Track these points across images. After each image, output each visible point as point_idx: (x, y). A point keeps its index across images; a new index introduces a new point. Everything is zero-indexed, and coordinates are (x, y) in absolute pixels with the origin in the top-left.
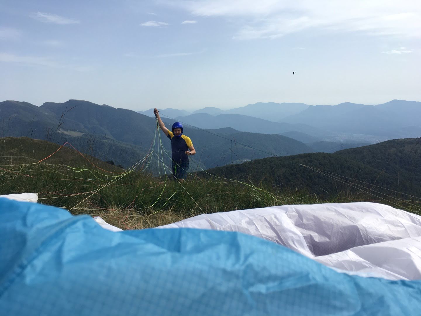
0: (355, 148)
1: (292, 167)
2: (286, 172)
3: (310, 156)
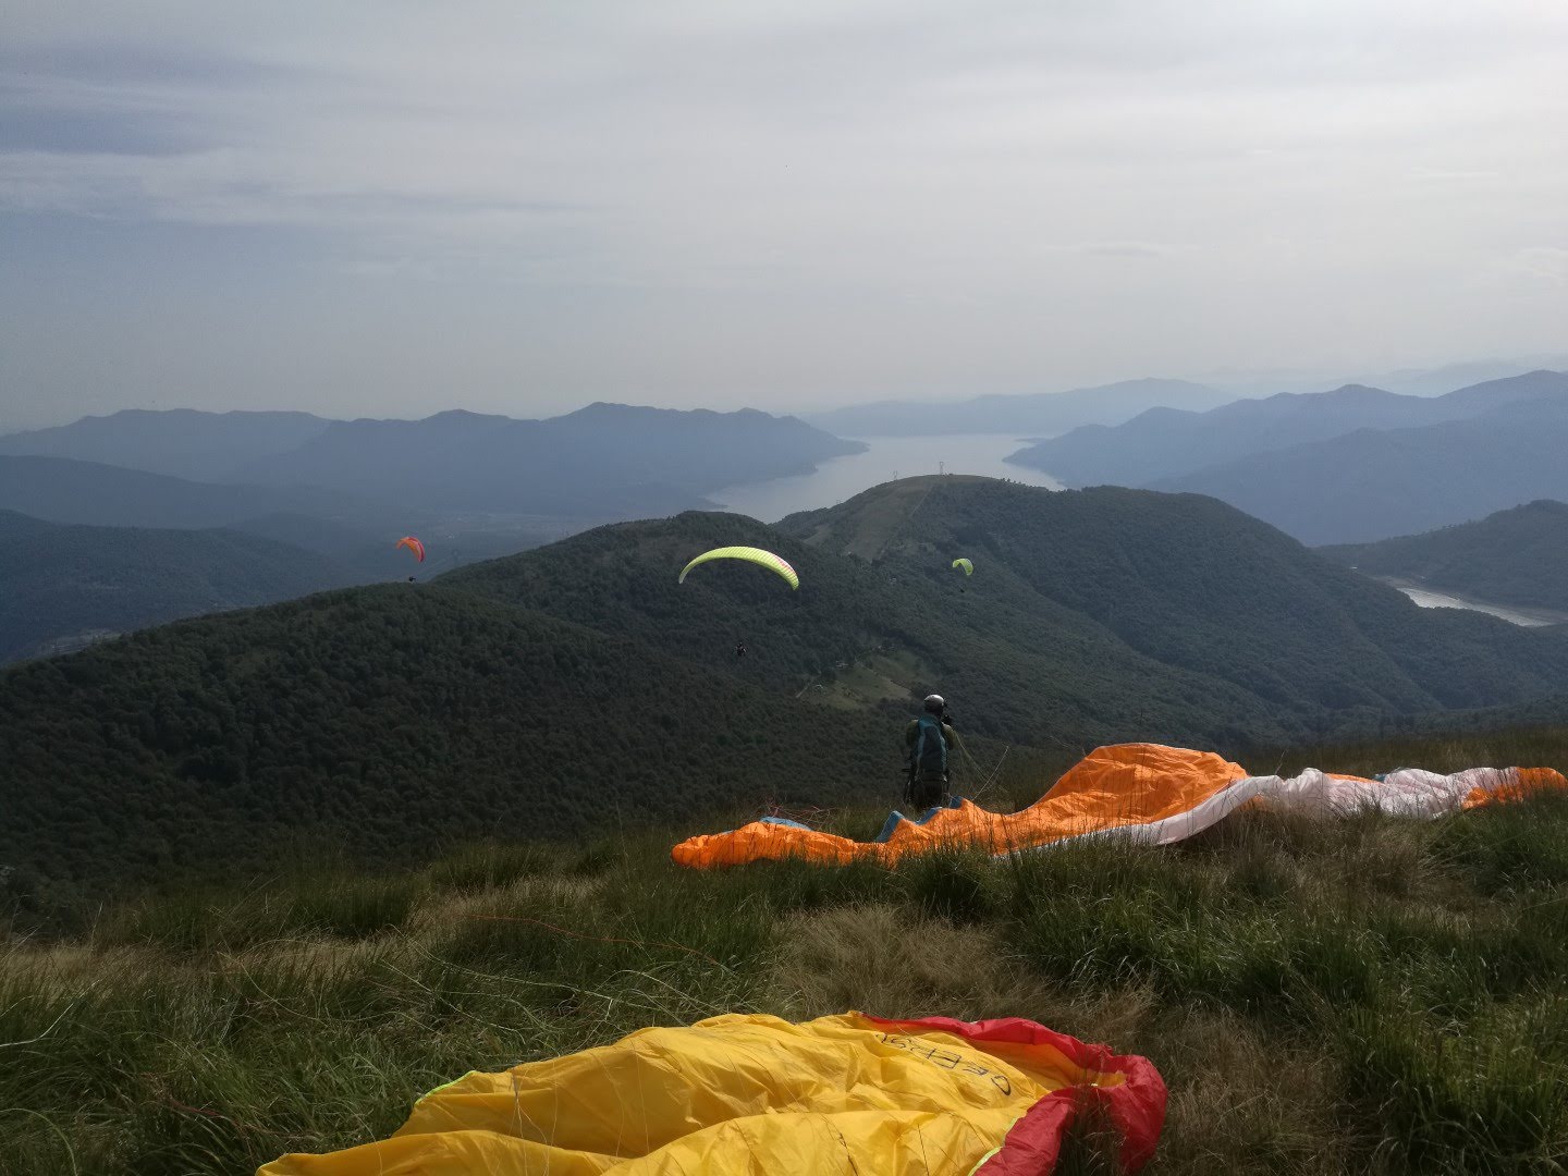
0: (498, 560)
1: (291, 644)
2: (267, 662)
3: (350, 596)
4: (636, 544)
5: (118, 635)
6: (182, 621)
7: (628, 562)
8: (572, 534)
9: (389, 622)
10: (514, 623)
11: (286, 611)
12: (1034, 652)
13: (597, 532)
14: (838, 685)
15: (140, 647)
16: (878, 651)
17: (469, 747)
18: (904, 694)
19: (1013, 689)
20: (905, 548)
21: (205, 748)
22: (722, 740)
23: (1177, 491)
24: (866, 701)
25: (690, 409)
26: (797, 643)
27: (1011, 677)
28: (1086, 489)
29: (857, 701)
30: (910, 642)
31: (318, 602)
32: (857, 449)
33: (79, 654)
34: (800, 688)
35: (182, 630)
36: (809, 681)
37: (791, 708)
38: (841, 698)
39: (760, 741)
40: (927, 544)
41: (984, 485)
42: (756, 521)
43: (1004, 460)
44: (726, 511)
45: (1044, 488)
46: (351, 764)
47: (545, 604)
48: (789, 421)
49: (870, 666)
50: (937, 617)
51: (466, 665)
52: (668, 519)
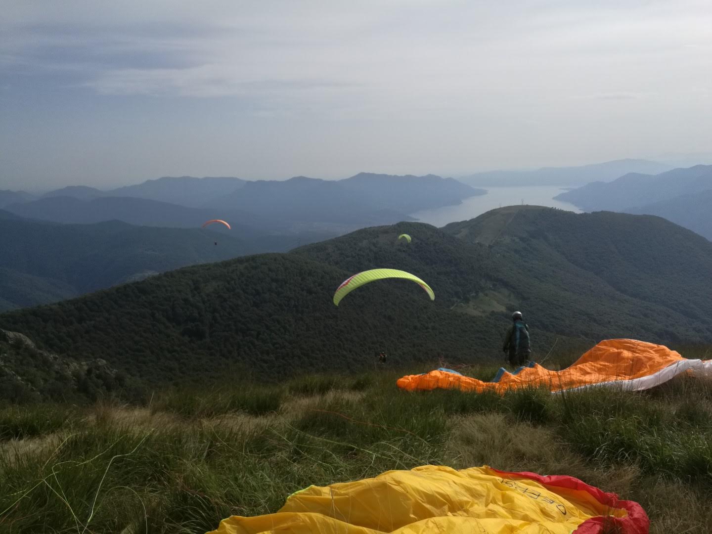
0: (317, 243)
1: (229, 279)
2: (218, 286)
3: (253, 258)
4: (378, 237)
5: (158, 274)
6: (183, 268)
7: (374, 245)
8: (349, 232)
9: (270, 270)
10: (323, 271)
11: (226, 264)
12: (566, 290)
13: (360, 232)
14: (471, 303)
15: (168, 279)
16: (490, 289)
17: (303, 326)
18: (503, 309)
19: (556, 309)
20: (505, 240)
21: (192, 323)
22: (415, 328)
23: (640, 213)
24: (484, 312)
25: (403, 175)
26: (451, 283)
27: (555, 302)
28: (593, 213)
29: (480, 311)
30: (506, 285)
31: (240, 261)
32: (481, 193)
33: (144, 281)
34: (453, 305)
35: (183, 272)
36: (457, 301)
37: (448, 314)
38: (472, 310)
39: (433, 328)
40: (515, 238)
41: (543, 210)
42: (433, 226)
43: (554, 198)
44: (419, 222)
45: (573, 212)
46: (253, 332)
47: (337, 263)
48: (450, 181)
49: (486, 295)
50: (519, 273)
51: (303, 290)
52: (393, 225)
